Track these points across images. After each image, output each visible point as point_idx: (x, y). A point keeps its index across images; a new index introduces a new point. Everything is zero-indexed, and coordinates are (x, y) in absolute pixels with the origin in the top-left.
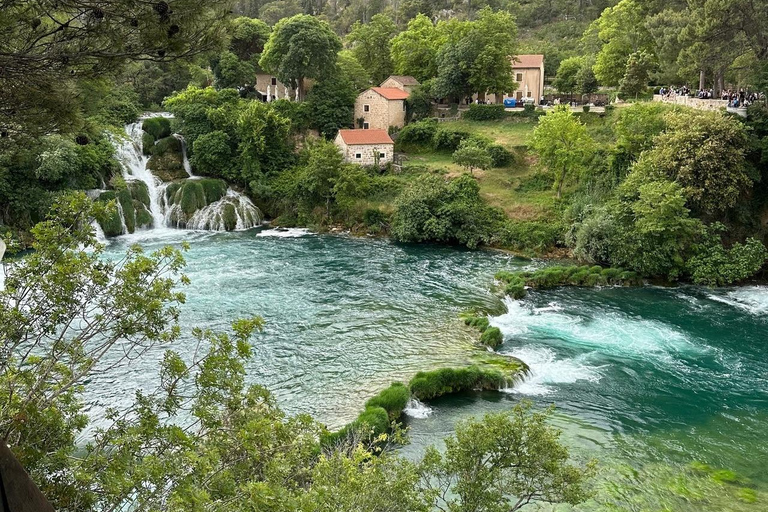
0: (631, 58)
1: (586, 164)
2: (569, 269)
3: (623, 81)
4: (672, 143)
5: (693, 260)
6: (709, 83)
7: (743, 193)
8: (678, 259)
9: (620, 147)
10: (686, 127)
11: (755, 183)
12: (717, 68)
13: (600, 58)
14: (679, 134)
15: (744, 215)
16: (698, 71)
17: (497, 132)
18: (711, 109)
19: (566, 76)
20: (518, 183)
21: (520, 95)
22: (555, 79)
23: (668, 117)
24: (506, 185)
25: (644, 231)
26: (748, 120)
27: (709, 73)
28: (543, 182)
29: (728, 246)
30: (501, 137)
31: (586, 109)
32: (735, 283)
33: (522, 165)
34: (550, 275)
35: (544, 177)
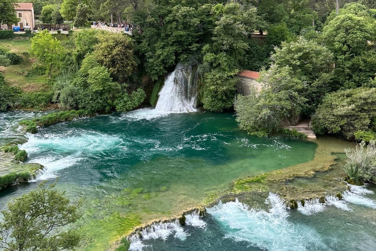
0: (78, 7)
1: (62, 60)
2: (59, 113)
3: (76, 18)
4: (102, 49)
5: (116, 101)
6: (115, 19)
7: (134, 69)
8: (109, 101)
9: (78, 51)
10: (107, 41)
11: (138, 64)
12: (118, 13)
13: (63, 7)
14: (104, 45)
15: (135, 78)
16: (110, 14)
17: (11, 45)
18: (117, 32)
19: (46, 15)
20: (26, 73)
21: (22, 25)
22: (41, 16)
23: (98, 36)
24: (20, 74)
25: (94, 90)
26: (133, 37)
27: (114, 15)
28: (40, 71)
29: (130, 93)
30: (13, 48)
31: (59, 32)
32: (134, 109)
33: (29, 63)
34: (50, 118)
35: (41, 68)
